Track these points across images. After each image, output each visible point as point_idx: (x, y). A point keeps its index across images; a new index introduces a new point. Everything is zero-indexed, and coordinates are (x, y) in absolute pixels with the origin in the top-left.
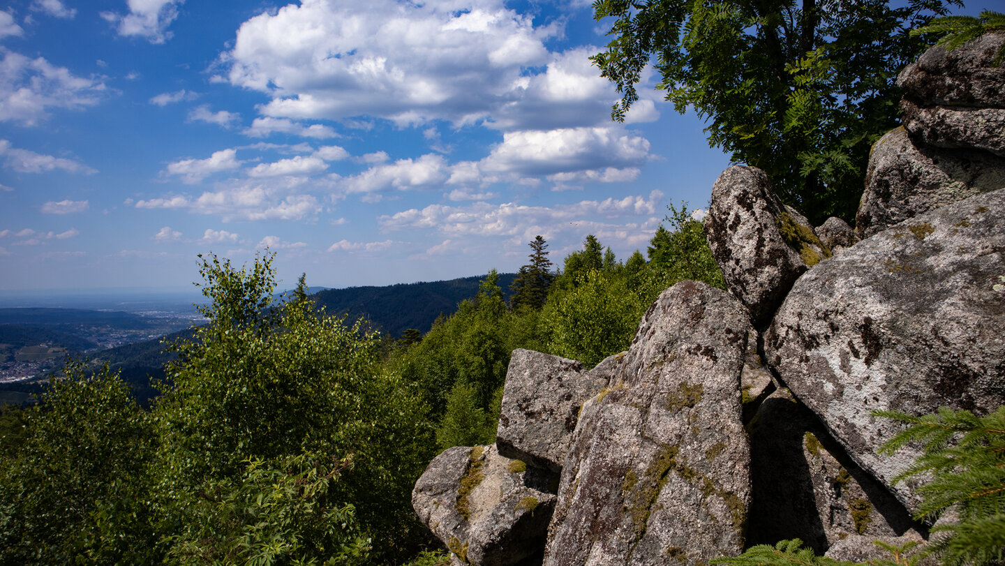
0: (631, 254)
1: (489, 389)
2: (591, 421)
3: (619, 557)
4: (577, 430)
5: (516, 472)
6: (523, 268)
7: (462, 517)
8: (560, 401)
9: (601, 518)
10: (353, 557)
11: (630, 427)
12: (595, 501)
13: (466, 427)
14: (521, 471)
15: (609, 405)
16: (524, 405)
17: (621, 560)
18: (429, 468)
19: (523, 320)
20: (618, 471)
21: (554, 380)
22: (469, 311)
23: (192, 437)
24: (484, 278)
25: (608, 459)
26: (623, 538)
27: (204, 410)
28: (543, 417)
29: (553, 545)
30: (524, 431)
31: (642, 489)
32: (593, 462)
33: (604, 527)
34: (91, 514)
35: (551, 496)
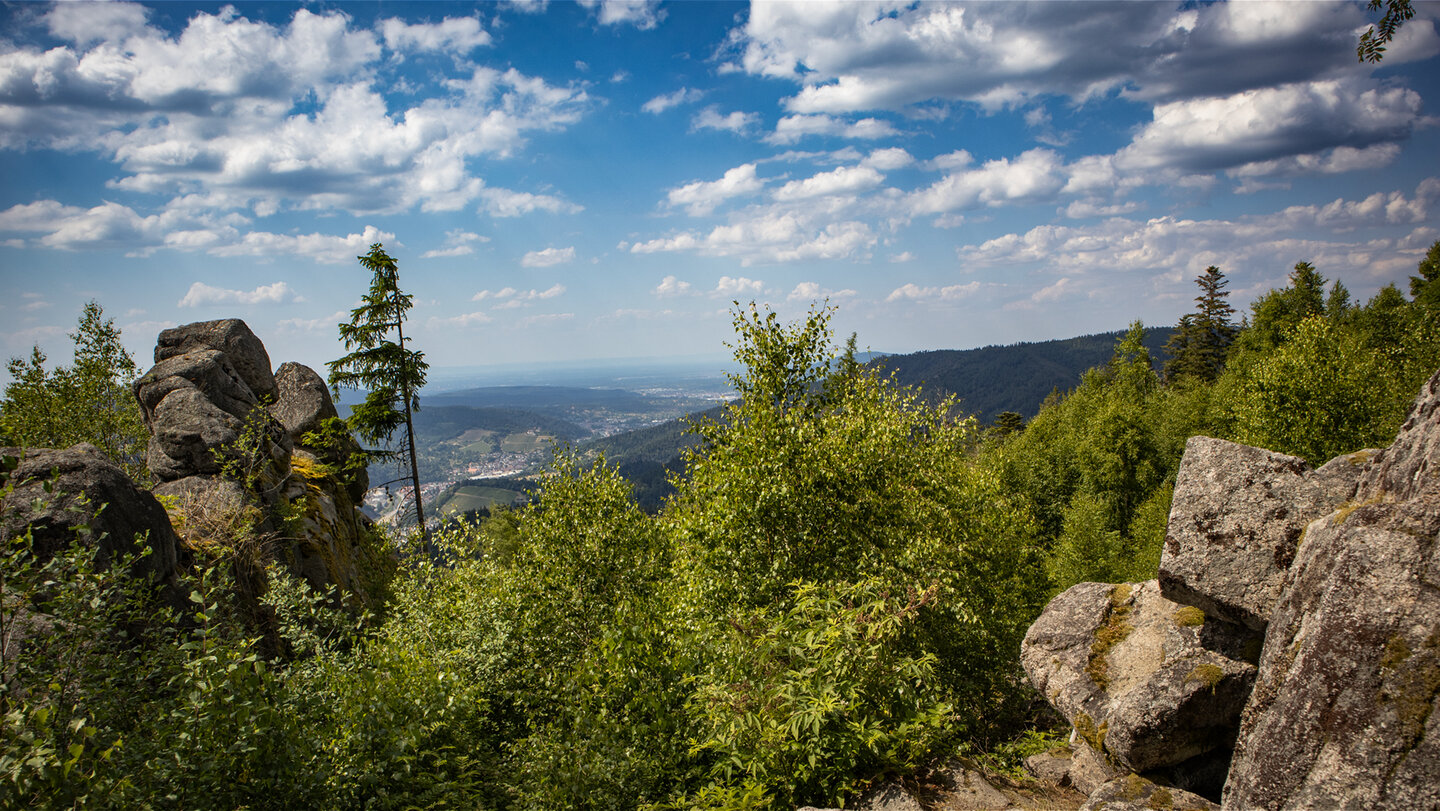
0: (1375, 292)
1: (1129, 503)
2: (1325, 553)
3: (1371, 772)
4: (1296, 566)
5: (1188, 625)
6: (1185, 318)
7: (1098, 686)
8: (1267, 518)
9: (1340, 707)
10: (932, 727)
11: (1399, 565)
12: (1330, 679)
13: (1090, 558)
14: (1195, 624)
15: (1359, 529)
16: (1206, 523)
17: (1373, 778)
18: (1047, 611)
19: (1185, 400)
20: (1374, 636)
21: (1257, 489)
22: (1099, 384)
23: (716, 551)
24: (1122, 334)
25: (1356, 615)
26: (1380, 743)
27: (731, 517)
28: (1238, 544)
29: (1250, 740)
30: (1205, 562)
31: (1418, 668)
32: (1328, 617)
33: (1344, 722)
34: (595, 641)
35: (1245, 666)
